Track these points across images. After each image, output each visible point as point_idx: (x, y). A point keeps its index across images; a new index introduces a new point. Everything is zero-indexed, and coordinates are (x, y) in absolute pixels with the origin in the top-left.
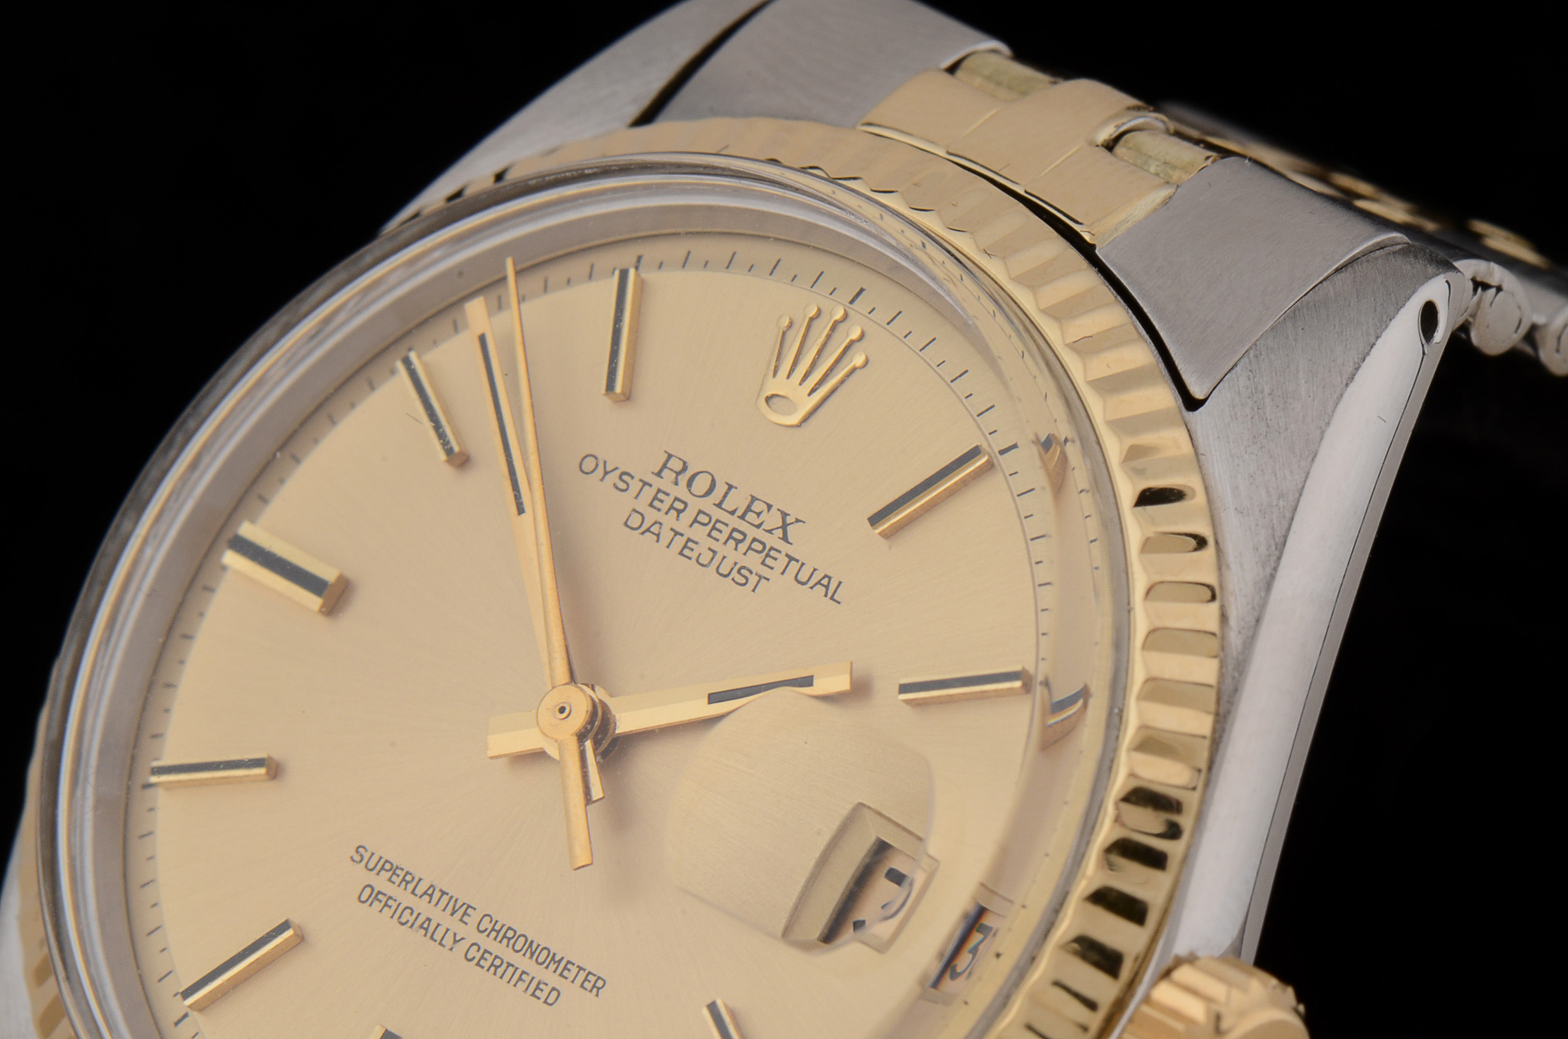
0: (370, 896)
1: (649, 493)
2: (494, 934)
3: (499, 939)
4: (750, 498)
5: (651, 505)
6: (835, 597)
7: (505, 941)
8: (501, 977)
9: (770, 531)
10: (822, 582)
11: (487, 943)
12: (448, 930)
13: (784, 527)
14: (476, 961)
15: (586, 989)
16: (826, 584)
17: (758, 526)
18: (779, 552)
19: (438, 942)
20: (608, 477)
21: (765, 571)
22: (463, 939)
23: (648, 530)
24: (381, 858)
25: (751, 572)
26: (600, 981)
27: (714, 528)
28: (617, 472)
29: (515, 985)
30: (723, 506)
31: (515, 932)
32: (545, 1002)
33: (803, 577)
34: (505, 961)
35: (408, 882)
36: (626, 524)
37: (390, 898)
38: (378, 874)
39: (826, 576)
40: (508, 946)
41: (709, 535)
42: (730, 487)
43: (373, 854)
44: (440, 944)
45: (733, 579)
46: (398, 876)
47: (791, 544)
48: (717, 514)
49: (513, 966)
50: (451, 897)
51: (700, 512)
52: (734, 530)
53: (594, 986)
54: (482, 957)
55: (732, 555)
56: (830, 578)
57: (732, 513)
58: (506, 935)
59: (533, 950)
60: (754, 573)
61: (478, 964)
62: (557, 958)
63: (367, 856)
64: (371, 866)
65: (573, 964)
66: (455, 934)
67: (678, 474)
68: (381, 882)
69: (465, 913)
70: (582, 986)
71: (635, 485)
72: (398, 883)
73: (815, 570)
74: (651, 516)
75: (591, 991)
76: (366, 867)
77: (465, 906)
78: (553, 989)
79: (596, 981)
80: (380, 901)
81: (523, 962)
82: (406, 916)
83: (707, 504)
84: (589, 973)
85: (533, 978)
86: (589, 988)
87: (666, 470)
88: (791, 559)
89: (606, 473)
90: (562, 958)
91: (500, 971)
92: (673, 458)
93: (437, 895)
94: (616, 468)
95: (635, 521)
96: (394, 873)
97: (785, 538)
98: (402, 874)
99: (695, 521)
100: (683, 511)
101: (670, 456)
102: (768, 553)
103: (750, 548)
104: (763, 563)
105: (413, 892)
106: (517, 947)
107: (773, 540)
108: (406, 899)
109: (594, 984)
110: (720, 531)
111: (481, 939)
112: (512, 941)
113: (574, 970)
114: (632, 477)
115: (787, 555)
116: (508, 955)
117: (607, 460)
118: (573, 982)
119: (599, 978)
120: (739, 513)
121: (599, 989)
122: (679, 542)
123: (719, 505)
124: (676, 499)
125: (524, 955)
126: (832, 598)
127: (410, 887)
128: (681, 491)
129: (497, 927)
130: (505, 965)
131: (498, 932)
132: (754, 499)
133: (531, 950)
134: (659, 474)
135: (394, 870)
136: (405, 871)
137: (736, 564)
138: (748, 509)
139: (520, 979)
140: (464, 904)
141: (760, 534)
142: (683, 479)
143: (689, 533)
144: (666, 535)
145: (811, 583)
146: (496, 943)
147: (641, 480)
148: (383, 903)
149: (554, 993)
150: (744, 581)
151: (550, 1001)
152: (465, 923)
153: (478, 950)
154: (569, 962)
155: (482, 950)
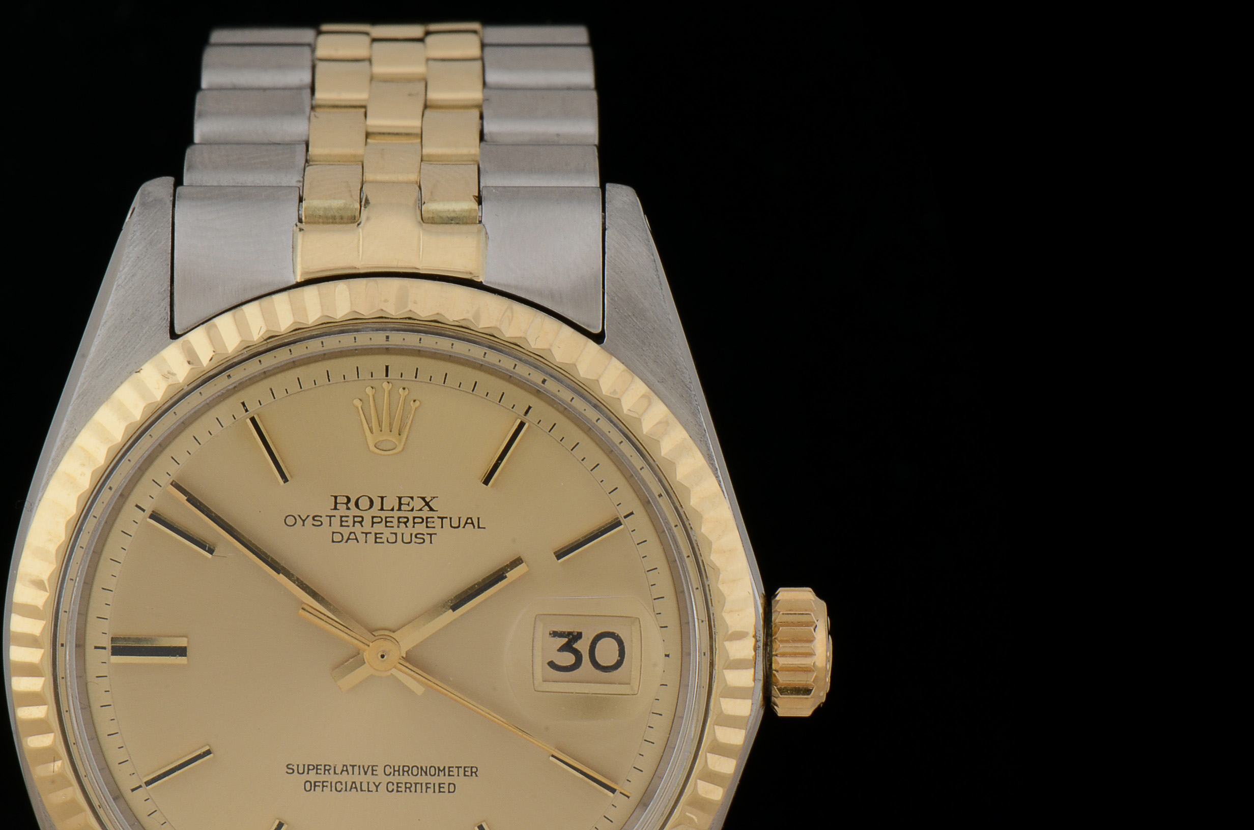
0: (311, 786)
1: (336, 521)
2: (396, 773)
3: (401, 774)
4: (397, 498)
5: (341, 526)
6: (480, 526)
7: (405, 773)
8: (416, 791)
9: (421, 510)
10: (468, 522)
11: (396, 779)
12: (368, 783)
13: (427, 504)
14: (395, 790)
15: (468, 776)
16: (471, 522)
17: (412, 510)
18: (433, 517)
19: (367, 790)
20: (305, 522)
21: (430, 531)
22: (380, 783)
23: (349, 539)
24: (304, 765)
25: (423, 535)
26: (473, 769)
27: (386, 522)
28: (310, 518)
29: (426, 792)
30: (384, 509)
31: (408, 767)
32: (449, 792)
33: (455, 524)
34: (412, 783)
35: (328, 770)
36: (333, 541)
37: (323, 782)
38: (308, 773)
39: (468, 519)
40: (409, 775)
41: (386, 526)
42: (382, 498)
43: (298, 766)
44: (369, 791)
45: (415, 542)
46: (321, 769)
47: (437, 511)
48: (383, 514)
49: (418, 783)
50: (359, 767)
51: (373, 517)
52: (399, 518)
54: (398, 787)
55: (407, 531)
56: (471, 518)
57: (392, 510)
58: (405, 770)
59: (425, 770)
60: (425, 534)
61: (398, 791)
62: (441, 769)
63: (295, 768)
64: (301, 771)
65: (453, 767)
66: (374, 783)
67: (347, 504)
68: (312, 776)
69: (373, 770)
70: (465, 775)
71: (326, 520)
72: (323, 773)
73: (460, 518)
74: (346, 532)
75: (472, 775)
76: (298, 773)
77: (370, 767)
78: (449, 784)
79: (471, 770)
80: (319, 786)
81: (423, 779)
82: (339, 787)
83: (375, 511)
84: (465, 768)
85: (434, 784)
86: (470, 774)
87: (338, 505)
88: (442, 518)
89: (304, 521)
90: (444, 767)
91: (413, 789)
92: (338, 498)
93: (350, 769)
94: (308, 516)
95: (337, 537)
96: (317, 769)
97: (431, 509)
99: (373, 523)
100: (363, 520)
101: (336, 497)
102: (426, 521)
103: (414, 523)
104: (427, 527)
105: (335, 773)
106: (415, 773)
107: (426, 513)
108: (333, 778)
109: (472, 771)
110: (392, 522)
111: (391, 778)
112: (410, 772)
113: (456, 770)
114: (321, 517)
115: (439, 517)
116: (412, 779)
117: (299, 514)
118: (458, 775)
119: (472, 767)
120: (396, 508)
121: (475, 773)
122: (371, 538)
123: (382, 509)
124: (354, 517)
125: (421, 775)
126: (479, 527)
127: (332, 771)
128: (354, 511)
129: (396, 769)
130: (413, 785)
131: (399, 771)
132: (400, 498)
133: (424, 771)
134: (335, 508)
135: (316, 768)
136: (323, 766)
137: (411, 535)
138: (400, 504)
139: (427, 788)
140: (369, 766)
141: (415, 514)
142: (352, 505)
143: (373, 530)
144: (361, 538)
145: (462, 525)
146: (401, 777)
147: (327, 516)
148: (321, 786)
149: (452, 786)
150: (422, 541)
151: (451, 790)
152: (376, 775)
153: (393, 785)
154: (449, 768)
155: (395, 784)
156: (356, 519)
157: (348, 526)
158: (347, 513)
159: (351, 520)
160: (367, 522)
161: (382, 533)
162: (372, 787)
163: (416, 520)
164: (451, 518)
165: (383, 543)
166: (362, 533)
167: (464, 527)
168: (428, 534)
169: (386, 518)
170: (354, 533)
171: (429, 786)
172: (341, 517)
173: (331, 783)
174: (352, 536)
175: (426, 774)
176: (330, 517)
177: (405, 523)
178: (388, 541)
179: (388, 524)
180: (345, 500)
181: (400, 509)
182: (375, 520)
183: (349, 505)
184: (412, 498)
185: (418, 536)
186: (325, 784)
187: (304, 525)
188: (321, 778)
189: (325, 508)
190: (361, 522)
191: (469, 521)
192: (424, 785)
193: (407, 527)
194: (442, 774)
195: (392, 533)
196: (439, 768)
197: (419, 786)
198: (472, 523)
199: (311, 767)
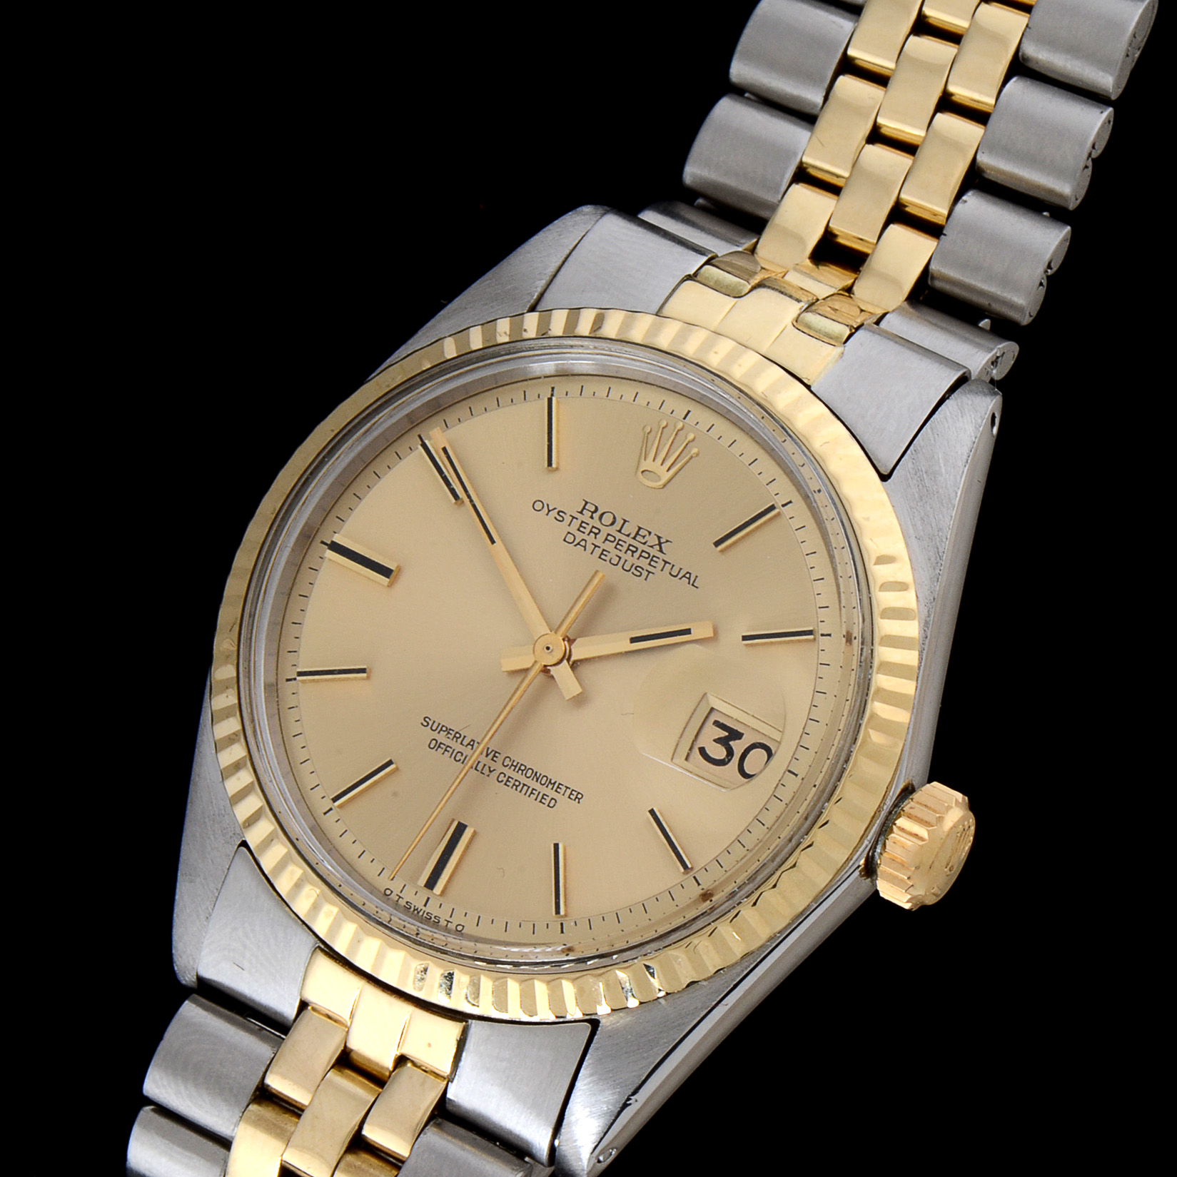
0: (435, 745)
1: (576, 523)
2: (513, 768)
3: (516, 770)
4: (637, 528)
6: (695, 585)
7: (520, 772)
8: (521, 791)
9: (652, 547)
10: (686, 576)
11: (509, 772)
12: (485, 765)
13: (660, 544)
14: (504, 782)
15: (572, 799)
17: (644, 543)
18: (659, 558)
19: (480, 771)
20: (550, 513)
21: (651, 569)
22: (494, 770)
23: (578, 544)
24: (439, 724)
25: (643, 569)
26: (579, 795)
27: (618, 544)
28: (556, 511)
29: (529, 797)
30: (622, 532)
31: (526, 767)
32: (548, 806)
33: (674, 573)
34: (521, 783)
35: (457, 738)
36: (565, 540)
37: (448, 746)
38: (439, 733)
39: (688, 573)
40: (522, 775)
41: (616, 548)
42: (625, 521)
43: (434, 722)
44: (481, 773)
45: (633, 573)
46: (451, 734)
47: (665, 554)
48: (618, 536)
49: (526, 785)
51: (609, 535)
52: (630, 545)
53: (576, 797)
54: (508, 781)
55: (631, 560)
56: (690, 574)
57: (628, 535)
58: (520, 768)
59: (538, 777)
60: (645, 569)
61: (505, 784)
62: (553, 782)
63: (431, 723)
65: (563, 785)
66: (490, 768)
67: (593, 513)
68: (441, 737)
69: (494, 756)
70: (569, 797)
71: (568, 519)
72: (451, 738)
73: (681, 569)
74: (579, 536)
75: (575, 800)
76: (431, 728)
77: (494, 752)
78: (552, 799)
79: (577, 795)
80: (442, 748)
81: (533, 784)
82: (459, 757)
83: (612, 531)
84: (573, 790)
85: (539, 793)
87: (585, 511)
88: (666, 562)
89: (549, 511)
90: (555, 782)
91: (519, 788)
92: (589, 504)
93: (476, 745)
94: (555, 509)
95: (570, 538)
96: (449, 733)
97: (661, 551)
98: (453, 733)
99: (606, 539)
100: (598, 534)
101: (586, 503)
102: (652, 559)
103: (641, 556)
104: (649, 564)
105: (461, 744)
106: (528, 775)
107: (654, 551)
110: (622, 546)
111: (505, 770)
112: (524, 772)
113: (564, 788)
114: (566, 514)
115: (664, 560)
117: (549, 504)
118: (563, 795)
119: (579, 793)
120: (632, 536)
121: (579, 799)
122: (598, 551)
123: (620, 531)
124: (593, 527)
125: (533, 779)
126: (693, 585)
127: (459, 740)
128: (596, 523)
129: (515, 764)
130: (521, 785)
131: (515, 767)
132: (640, 528)
133: (536, 777)
134: (581, 513)
135: (448, 731)
136: (455, 732)
137: (633, 564)
138: (637, 533)
139: (532, 793)
141: (645, 548)
142: (596, 516)
143: (603, 546)
144: (590, 547)
145: (679, 576)
146: (515, 773)
147: (571, 516)
148: (444, 750)
149: (553, 801)
150: (639, 574)
151: (551, 805)
152: (495, 761)
153: (505, 776)
154: (560, 784)
155: (507, 777)
156: (594, 530)
157: (584, 533)
158: (589, 521)
159: (589, 528)
160: (601, 537)
161: (609, 552)
162: (486, 771)
163: (644, 554)
164: (673, 566)
165: (605, 560)
166: (593, 544)
167: (680, 579)
168: (647, 570)
169: (620, 540)
170: (586, 541)
171: (534, 792)
172: (582, 522)
173: (454, 750)
174: (583, 543)
175: (537, 781)
176: (573, 518)
177: (633, 552)
178: (610, 561)
179: (618, 547)
180: (593, 509)
181: (634, 538)
182: (609, 538)
183: (594, 515)
184: (650, 533)
185: (638, 569)
186: (448, 749)
187: (547, 514)
188: (448, 742)
189: (572, 508)
190: (596, 534)
191: (688, 576)
192: (530, 790)
193: (632, 556)
194: (550, 786)
195: (617, 556)
196: (551, 780)
197: (525, 788)
198: (689, 579)
199: (444, 729)
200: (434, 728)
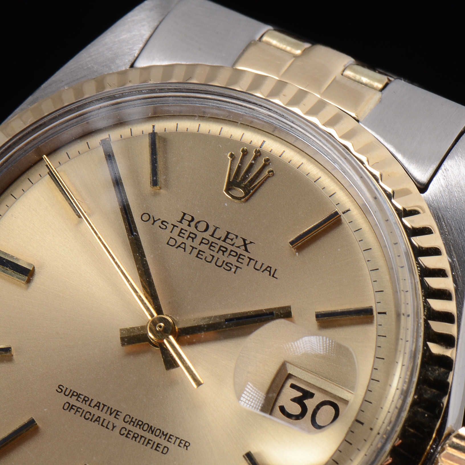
156: (191, 235)
157: (183, 238)
158: (187, 228)
159: (187, 234)
160: (198, 240)
161: (204, 252)
162: (110, 426)
164: (257, 261)
165: (202, 259)
166: (191, 246)
167: (263, 272)
168: (235, 266)
169: (212, 242)
170: (185, 244)
171: (150, 442)
172: (182, 229)
173: (84, 411)
174: (183, 246)
176: (174, 226)
177: (223, 252)
178: (205, 259)
180: (190, 219)
181: (224, 241)
186: (79, 410)
187: (153, 224)
188: (79, 404)
189: (173, 219)
190: (193, 238)
191: (269, 269)
192: (147, 440)
193: (223, 255)
195: (211, 255)
198: (270, 272)
200: (67, 393)
